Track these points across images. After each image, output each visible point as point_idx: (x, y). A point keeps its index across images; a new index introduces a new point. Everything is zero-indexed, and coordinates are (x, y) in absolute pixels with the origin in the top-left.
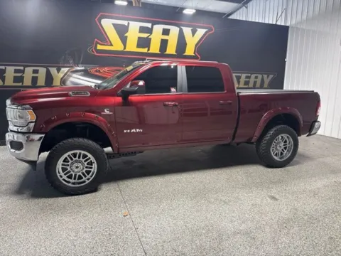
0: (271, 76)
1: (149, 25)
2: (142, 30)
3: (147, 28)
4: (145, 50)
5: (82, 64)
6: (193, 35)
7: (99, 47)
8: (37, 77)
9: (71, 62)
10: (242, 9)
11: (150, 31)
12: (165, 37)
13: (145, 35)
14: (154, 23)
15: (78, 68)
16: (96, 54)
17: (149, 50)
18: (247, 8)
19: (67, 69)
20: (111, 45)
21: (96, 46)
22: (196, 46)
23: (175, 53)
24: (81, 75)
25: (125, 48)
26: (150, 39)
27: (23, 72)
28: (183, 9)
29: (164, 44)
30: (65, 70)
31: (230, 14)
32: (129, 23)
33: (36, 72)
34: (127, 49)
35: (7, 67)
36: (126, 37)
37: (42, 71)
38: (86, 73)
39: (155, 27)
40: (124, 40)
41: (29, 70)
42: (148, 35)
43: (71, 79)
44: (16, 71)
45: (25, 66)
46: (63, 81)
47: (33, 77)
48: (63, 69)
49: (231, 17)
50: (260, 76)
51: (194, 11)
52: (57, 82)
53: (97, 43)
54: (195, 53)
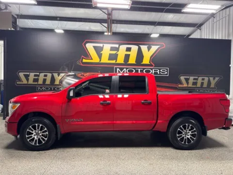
0: (217, 79)
1: (117, 46)
2: (112, 49)
4: (114, 62)
5: (73, 71)
6: (149, 50)
7: (84, 61)
8: (46, 79)
9: (67, 70)
10: (197, 32)
11: (117, 49)
12: (128, 53)
13: (114, 52)
14: (120, 44)
15: (70, 74)
16: (82, 65)
17: (116, 61)
18: (200, 30)
19: (64, 74)
20: (92, 59)
21: (82, 60)
22: (151, 57)
23: (135, 63)
24: (71, 78)
25: (100, 61)
26: (118, 54)
27: (38, 76)
28: (151, 34)
29: (127, 57)
30: (62, 75)
31: (189, 35)
32: (103, 45)
33: (45, 76)
34: (102, 61)
35: (31, 73)
36: (102, 54)
37: (49, 75)
38: (75, 77)
39: (121, 46)
40: (100, 56)
41: (42, 75)
42: (116, 52)
43: (66, 80)
44: (35, 75)
45: (40, 73)
46: (61, 82)
47: (44, 79)
49: (190, 37)
50: (206, 79)
51: (158, 35)
52: (57, 82)
53: (83, 58)
54: (150, 62)
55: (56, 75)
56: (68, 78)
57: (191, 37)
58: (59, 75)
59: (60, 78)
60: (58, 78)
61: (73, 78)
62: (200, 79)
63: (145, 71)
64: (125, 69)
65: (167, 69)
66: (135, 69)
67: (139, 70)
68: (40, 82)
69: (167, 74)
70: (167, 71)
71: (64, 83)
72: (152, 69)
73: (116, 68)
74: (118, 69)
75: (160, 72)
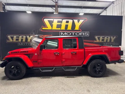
0: (115, 37)
1: (61, 20)
2: (58, 22)
3: (60, 21)
4: (59, 29)
5: (37, 34)
6: (78, 22)
7: (43, 28)
9: (34, 33)
10: (104, 12)
11: (61, 22)
12: (67, 24)
13: (59, 24)
14: (63, 19)
15: (36, 36)
16: (42, 31)
17: (61, 29)
18: (106, 10)
19: (32, 36)
20: (47, 28)
21: (42, 28)
23: (71, 29)
24: (37, 38)
25: (52, 29)
26: (61, 25)
28: (79, 13)
32: (53, 20)
33: (22, 37)
34: (53, 29)
35: (14, 36)
36: (53, 25)
37: (25, 37)
38: (39, 37)
39: (63, 20)
40: (52, 26)
41: (20, 37)
43: (34, 39)
45: (19, 36)
46: (31, 40)
47: (22, 39)
48: (31, 36)
50: (109, 37)
51: (83, 14)
52: (29, 41)
53: (42, 27)
54: (79, 29)
55: (28, 37)
56: (35, 38)
57: (101, 15)
58: (29, 37)
59: (30, 38)
60: (29, 38)
61: (38, 38)
62: (106, 37)
63: (77, 34)
64: (66, 33)
65: (88, 33)
66: (71, 33)
67: (73, 33)
68: (20, 40)
69: (88, 35)
70: (88, 34)
71: (33, 41)
72: (80, 33)
73: (61, 33)
74: (62, 33)
75: (84, 34)
